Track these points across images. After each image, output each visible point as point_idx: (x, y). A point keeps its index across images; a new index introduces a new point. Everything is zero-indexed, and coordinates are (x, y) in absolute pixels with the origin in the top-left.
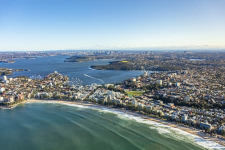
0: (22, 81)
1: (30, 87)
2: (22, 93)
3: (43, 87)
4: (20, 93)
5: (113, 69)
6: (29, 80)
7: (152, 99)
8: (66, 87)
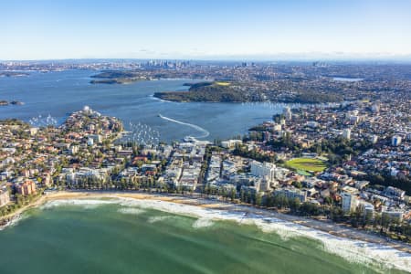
0: (15, 133)
1: (43, 152)
2: (27, 174)
3: (75, 150)
4: (21, 174)
5: (205, 100)
6: (34, 131)
7: (367, 183)
8: (130, 150)
